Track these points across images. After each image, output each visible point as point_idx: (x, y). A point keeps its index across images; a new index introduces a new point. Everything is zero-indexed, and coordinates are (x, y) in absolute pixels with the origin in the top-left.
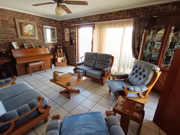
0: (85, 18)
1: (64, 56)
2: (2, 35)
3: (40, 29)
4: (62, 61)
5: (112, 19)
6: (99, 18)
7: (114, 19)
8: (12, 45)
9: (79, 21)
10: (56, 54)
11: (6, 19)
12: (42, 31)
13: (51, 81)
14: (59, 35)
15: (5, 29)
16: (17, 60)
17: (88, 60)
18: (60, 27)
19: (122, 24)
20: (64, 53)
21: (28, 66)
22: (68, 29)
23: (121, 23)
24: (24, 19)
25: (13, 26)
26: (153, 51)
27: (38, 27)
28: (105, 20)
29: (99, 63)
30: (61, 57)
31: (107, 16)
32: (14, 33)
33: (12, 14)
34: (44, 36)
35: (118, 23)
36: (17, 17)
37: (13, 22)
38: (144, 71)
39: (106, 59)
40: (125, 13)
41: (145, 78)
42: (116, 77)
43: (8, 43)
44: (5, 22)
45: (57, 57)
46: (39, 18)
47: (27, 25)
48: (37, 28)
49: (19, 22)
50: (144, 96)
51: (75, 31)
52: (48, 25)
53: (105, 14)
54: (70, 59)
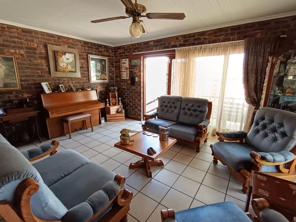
0: (158, 41)
1: (120, 104)
2: (26, 71)
3: (83, 61)
4: (117, 112)
5: (205, 42)
6: (182, 41)
7: (209, 43)
8: (42, 88)
9: (147, 47)
10: (107, 100)
11: (34, 45)
12: (86, 63)
13: (116, 146)
14: (111, 70)
15: (30, 61)
16: (50, 112)
17: (166, 109)
18: (113, 57)
19: (225, 50)
20: (120, 99)
21: (67, 122)
22: (128, 59)
23: (222, 48)
24: (60, 45)
25: (43, 56)
26: (287, 91)
27: (81, 57)
28: (194, 44)
29: (185, 113)
30: (115, 105)
31: (196, 37)
32: (44, 67)
33: (43, 38)
34: (89, 72)
35: (217, 48)
36: (50, 42)
37: (43, 49)
38: (281, 125)
39: (199, 107)
40: (229, 31)
41: (286, 138)
42: (227, 137)
43: (35, 84)
44: (31, 51)
45: (110, 105)
46: (82, 44)
47: (65, 54)
48: (80, 59)
49: (52, 50)
50: (287, 171)
51: (140, 63)
52: (95, 55)
53: (193, 35)
54: (129, 107)
